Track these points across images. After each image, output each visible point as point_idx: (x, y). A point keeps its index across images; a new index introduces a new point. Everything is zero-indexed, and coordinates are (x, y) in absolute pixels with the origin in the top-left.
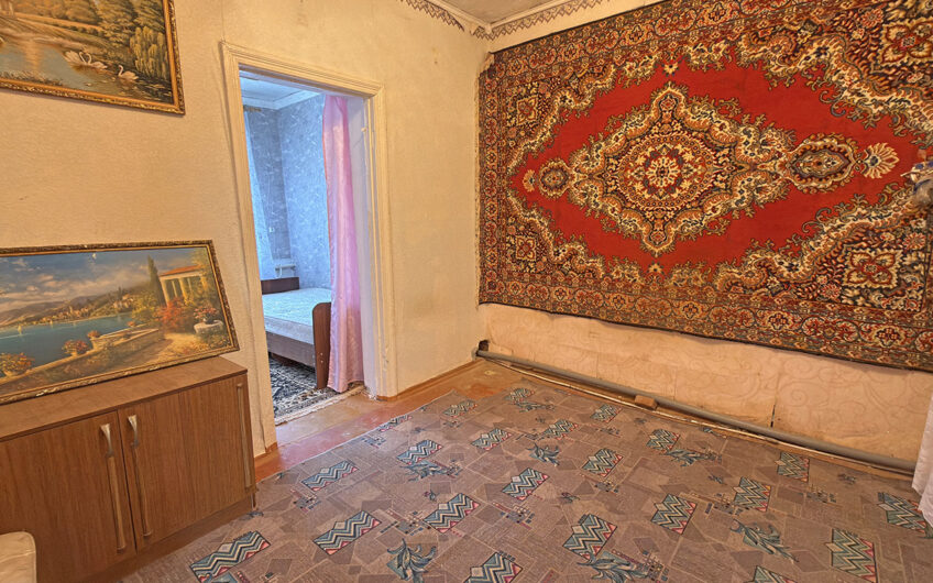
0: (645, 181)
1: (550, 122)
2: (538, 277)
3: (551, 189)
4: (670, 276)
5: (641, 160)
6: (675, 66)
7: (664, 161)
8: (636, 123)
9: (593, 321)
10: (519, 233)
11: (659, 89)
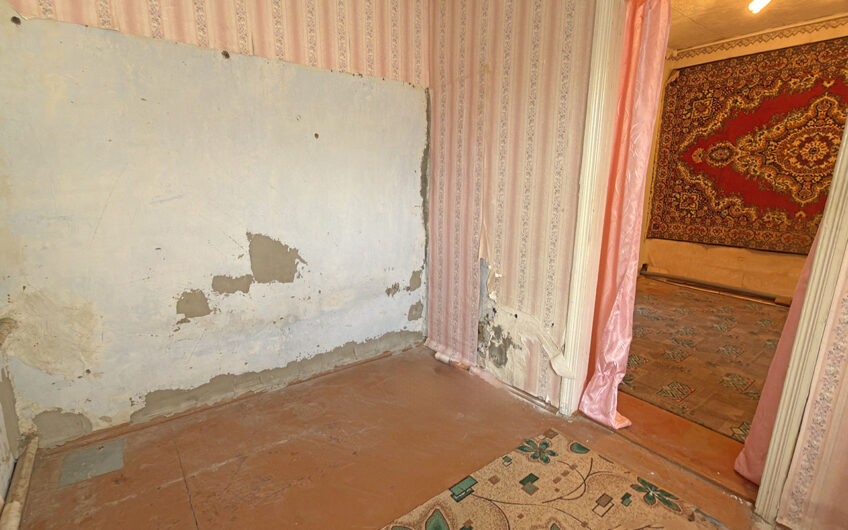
0: (799, 157)
1: (720, 117)
2: (698, 220)
3: (717, 161)
4: (812, 219)
5: (796, 143)
6: (832, 83)
7: (816, 144)
8: (797, 118)
9: (743, 250)
10: (684, 190)
11: (818, 97)
